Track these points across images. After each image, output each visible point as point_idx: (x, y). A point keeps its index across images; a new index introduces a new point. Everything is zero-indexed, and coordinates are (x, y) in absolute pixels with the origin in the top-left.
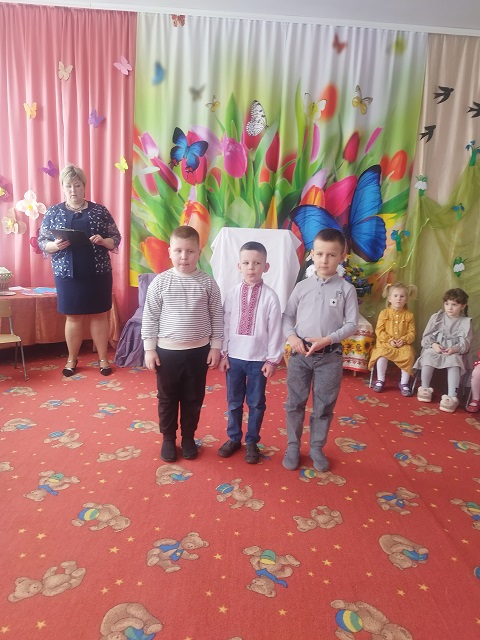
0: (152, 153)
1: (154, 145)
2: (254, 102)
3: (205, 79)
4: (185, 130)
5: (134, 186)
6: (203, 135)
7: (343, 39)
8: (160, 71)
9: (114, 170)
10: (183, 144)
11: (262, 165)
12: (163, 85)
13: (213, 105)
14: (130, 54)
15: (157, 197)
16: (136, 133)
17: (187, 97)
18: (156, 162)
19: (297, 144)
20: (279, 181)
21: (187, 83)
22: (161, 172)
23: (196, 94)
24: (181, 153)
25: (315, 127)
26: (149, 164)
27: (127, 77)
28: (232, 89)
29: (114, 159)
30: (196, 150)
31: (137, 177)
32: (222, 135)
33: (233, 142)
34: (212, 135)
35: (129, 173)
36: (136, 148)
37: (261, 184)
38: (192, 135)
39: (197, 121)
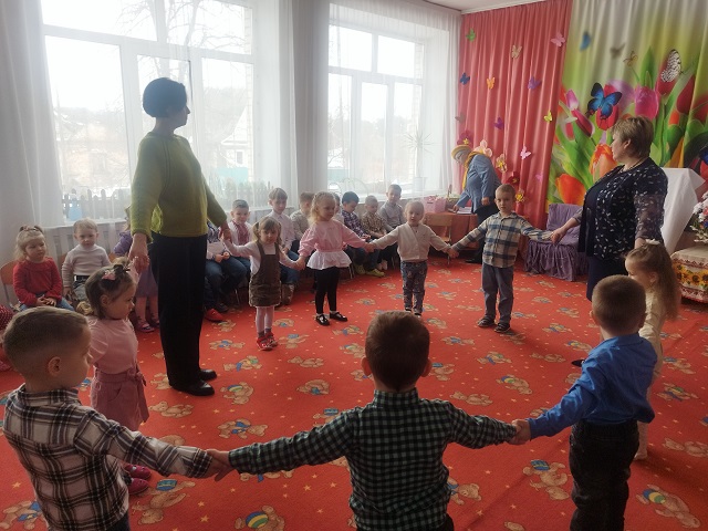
0: (573, 106)
1: (575, 99)
2: (672, 51)
3: (626, 38)
4: (603, 83)
5: (556, 133)
6: (618, 87)
8: (587, 38)
9: (543, 121)
10: (600, 96)
11: (673, 108)
12: (588, 50)
13: (631, 60)
15: (573, 142)
16: (563, 91)
17: (608, 56)
18: (575, 113)
20: (689, 122)
21: (610, 44)
22: (578, 122)
23: (616, 52)
24: (598, 104)
26: (570, 114)
27: (561, 48)
28: (650, 44)
29: (544, 114)
30: (611, 100)
31: (559, 127)
32: (636, 84)
33: (646, 89)
34: (626, 86)
35: (553, 123)
36: (560, 103)
37: (670, 126)
38: (609, 87)
39: (613, 75)
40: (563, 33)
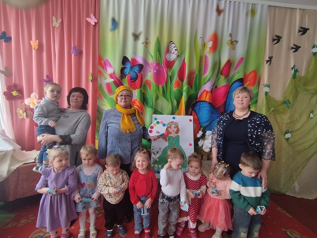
0: (110, 71)
1: (111, 66)
2: (171, 42)
3: (141, 28)
4: (130, 57)
5: (99, 90)
6: (140, 60)
7: (222, 7)
8: (115, 23)
9: (87, 81)
11: (176, 78)
12: (116, 31)
13: (146, 43)
14: (97, 13)
16: (100, 59)
17: (130, 39)
18: (111, 76)
19: (195, 66)
20: (185, 88)
21: (131, 30)
22: (115, 82)
23: (136, 37)
24: (127, 71)
25: (206, 57)
26: (108, 77)
27: (95, 26)
28: (157, 34)
32: (151, 60)
33: (158, 64)
34: (145, 61)
36: (100, 68)
37: (175, 89)
38: (134, 60)
40: (95, 16)
